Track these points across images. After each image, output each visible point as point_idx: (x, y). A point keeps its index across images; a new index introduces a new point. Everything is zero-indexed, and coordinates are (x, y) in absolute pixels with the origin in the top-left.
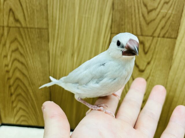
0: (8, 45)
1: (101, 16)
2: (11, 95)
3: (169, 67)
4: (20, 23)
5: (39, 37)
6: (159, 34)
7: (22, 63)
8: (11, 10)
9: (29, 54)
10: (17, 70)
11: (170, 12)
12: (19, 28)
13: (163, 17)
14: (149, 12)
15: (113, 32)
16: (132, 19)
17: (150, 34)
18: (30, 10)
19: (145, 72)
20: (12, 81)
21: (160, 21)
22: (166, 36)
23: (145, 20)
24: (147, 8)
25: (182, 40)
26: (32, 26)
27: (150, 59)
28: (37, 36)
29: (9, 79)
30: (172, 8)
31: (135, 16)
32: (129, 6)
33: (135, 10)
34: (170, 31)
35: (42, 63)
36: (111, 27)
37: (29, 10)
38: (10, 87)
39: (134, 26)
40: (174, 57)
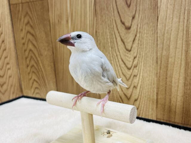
0: (22, 20)
2: (28, 66)
5: (42, 8)
10: (29, 42)
12: (28, 3)
19: (132, 29)
20: (27, 53)
27: (134, 13)
29: (25, 51)
38: (26, 58)
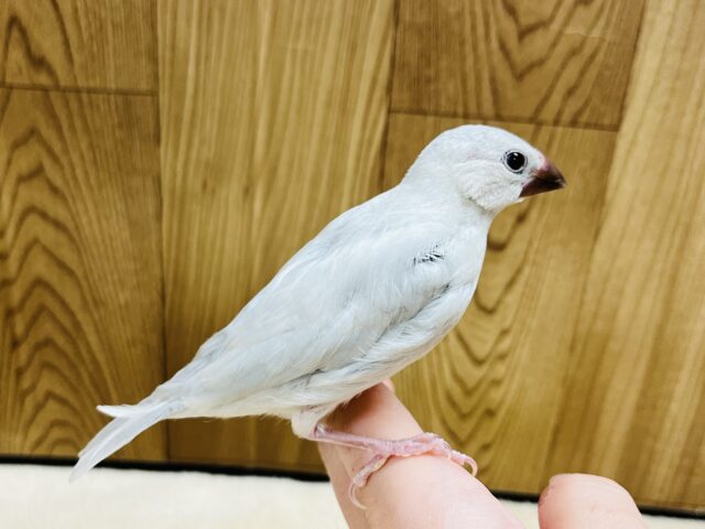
1: (353, 48)
2: (15, 344)
3: (593, 232)
4: (51, 73)
5: (120, 125)
6: (560, 113)
7: (58, 225)
8: (14, 21)
9: (84, 188)
10: (36, 250)
11: (596, 33)
12: (45, 90)
13: (574, 52)
14: (523, 33)
15: (395, 105)
16: (463, 58)
17: (528, 113)
18: (89, 25)
19: (510, 251)
20: (16, 293)
21: (564, 65)
22: (584, 118)
23: (512, 65)
24: (516, 20)
25: (636, 134)
26: (95, 83)
27: (524, 205)
28: (116, 120)
29: (6, 282)
30: (602, 23)
31: (475, 49)
32: (452, 10)
33: (474, 27)
34: (596, 101)
35: (132, 224)
36: (389, 89)
37: (83, 23)
38: (10, 313)
39: (471, 83)
40: (609, 194)
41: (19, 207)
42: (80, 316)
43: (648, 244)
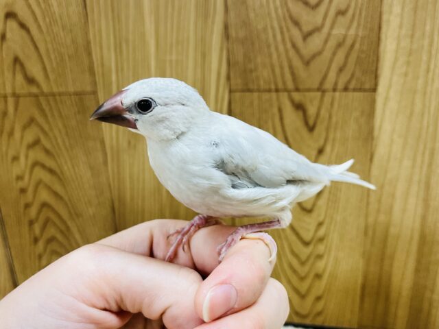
0: (17, 135)
1: (204, 56)
2: (36, 240)
3: (369, 157)
4: (38, 86)
5: (79, 112)
6: (336, 84)
7: (51, 171)
8: (16, 60)
9: (63, 148)
10: (41, 187)
11: (352, 32)
12: (36, 96)
13: (339, 45)
14: (306, 36)
15: (233, 87)
16: (270, 56)
17: (316, 85)
18: (56, 57)
20: (33, 211)
21: (334, 54)
22: (352, 86)
23: (301, 56)
24: (300, 29)
25: (388, 92)
26: (62, 89)
27: (321, 142)
28: (76, 109)
29: (27, 206)
30: (355, 24)
31: (277, 49)
32: (260, 27)
33: (274, 36)
34: (358, 73)
35: (92, 168)
36: (228, 78)
37: (53, 57)
38: (31, 223)
39: (277, 70)
40: (376, 133)
41: (30, 162)
42: (69, 223)
43: (407, 163)
